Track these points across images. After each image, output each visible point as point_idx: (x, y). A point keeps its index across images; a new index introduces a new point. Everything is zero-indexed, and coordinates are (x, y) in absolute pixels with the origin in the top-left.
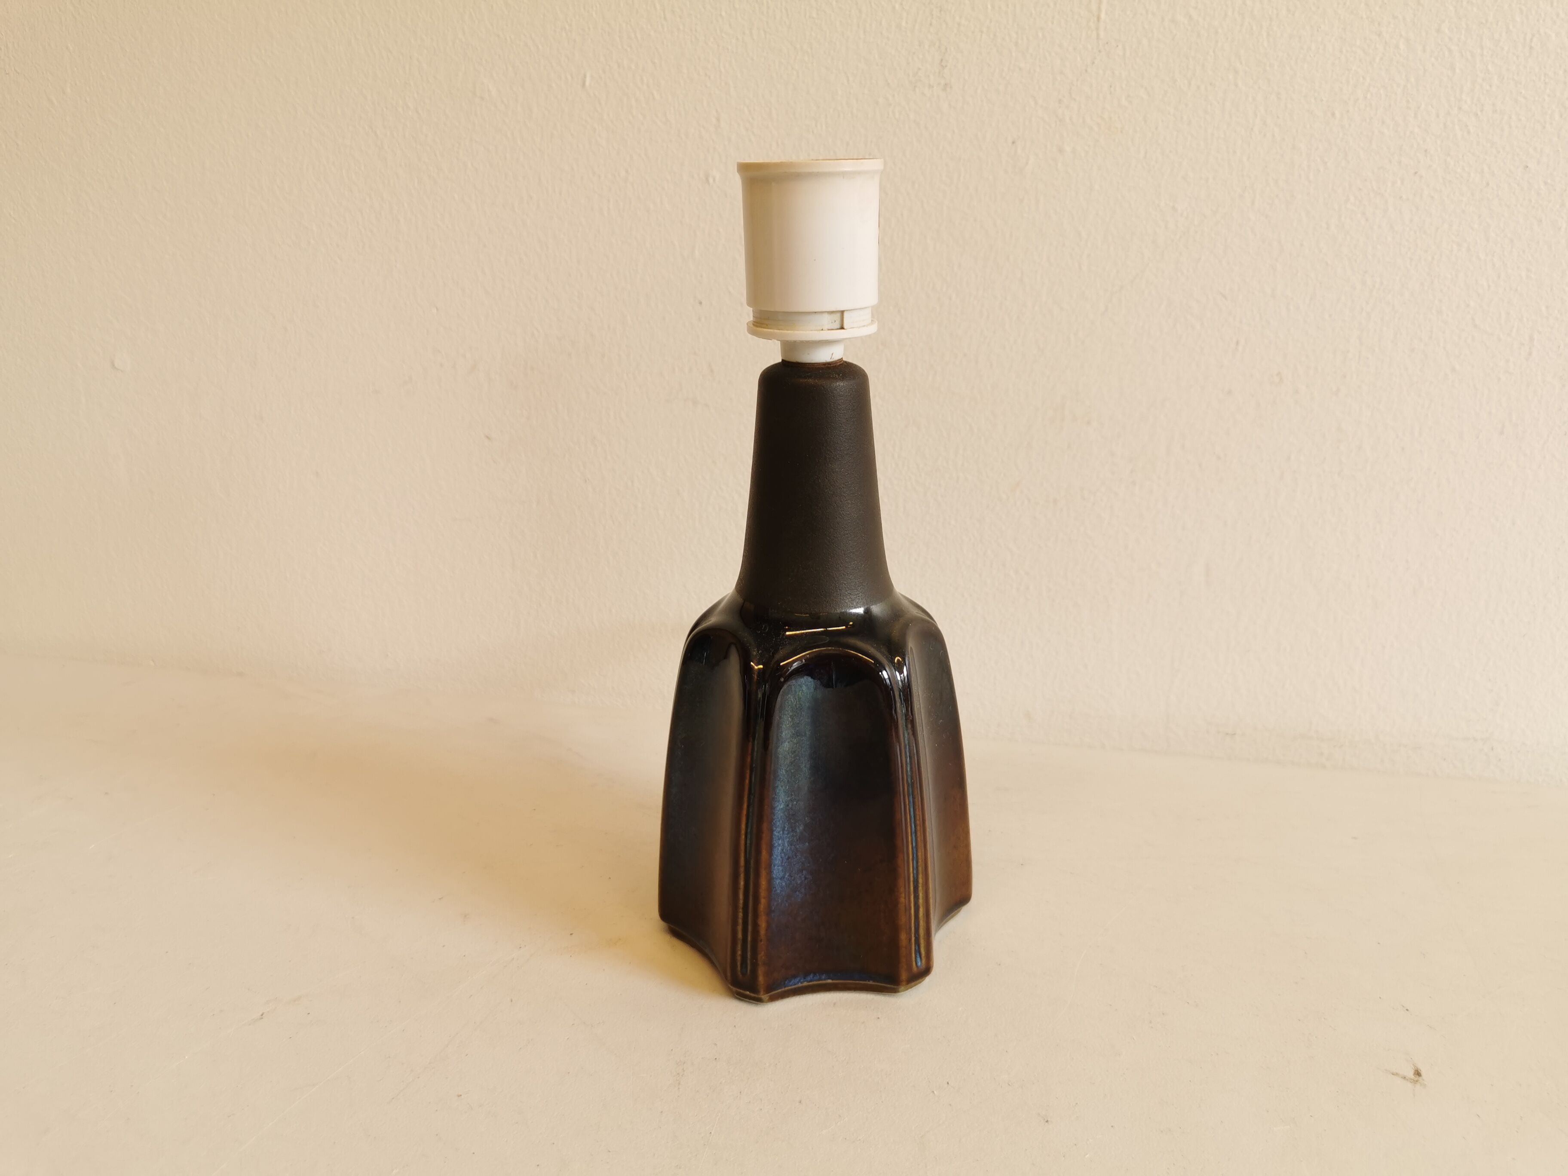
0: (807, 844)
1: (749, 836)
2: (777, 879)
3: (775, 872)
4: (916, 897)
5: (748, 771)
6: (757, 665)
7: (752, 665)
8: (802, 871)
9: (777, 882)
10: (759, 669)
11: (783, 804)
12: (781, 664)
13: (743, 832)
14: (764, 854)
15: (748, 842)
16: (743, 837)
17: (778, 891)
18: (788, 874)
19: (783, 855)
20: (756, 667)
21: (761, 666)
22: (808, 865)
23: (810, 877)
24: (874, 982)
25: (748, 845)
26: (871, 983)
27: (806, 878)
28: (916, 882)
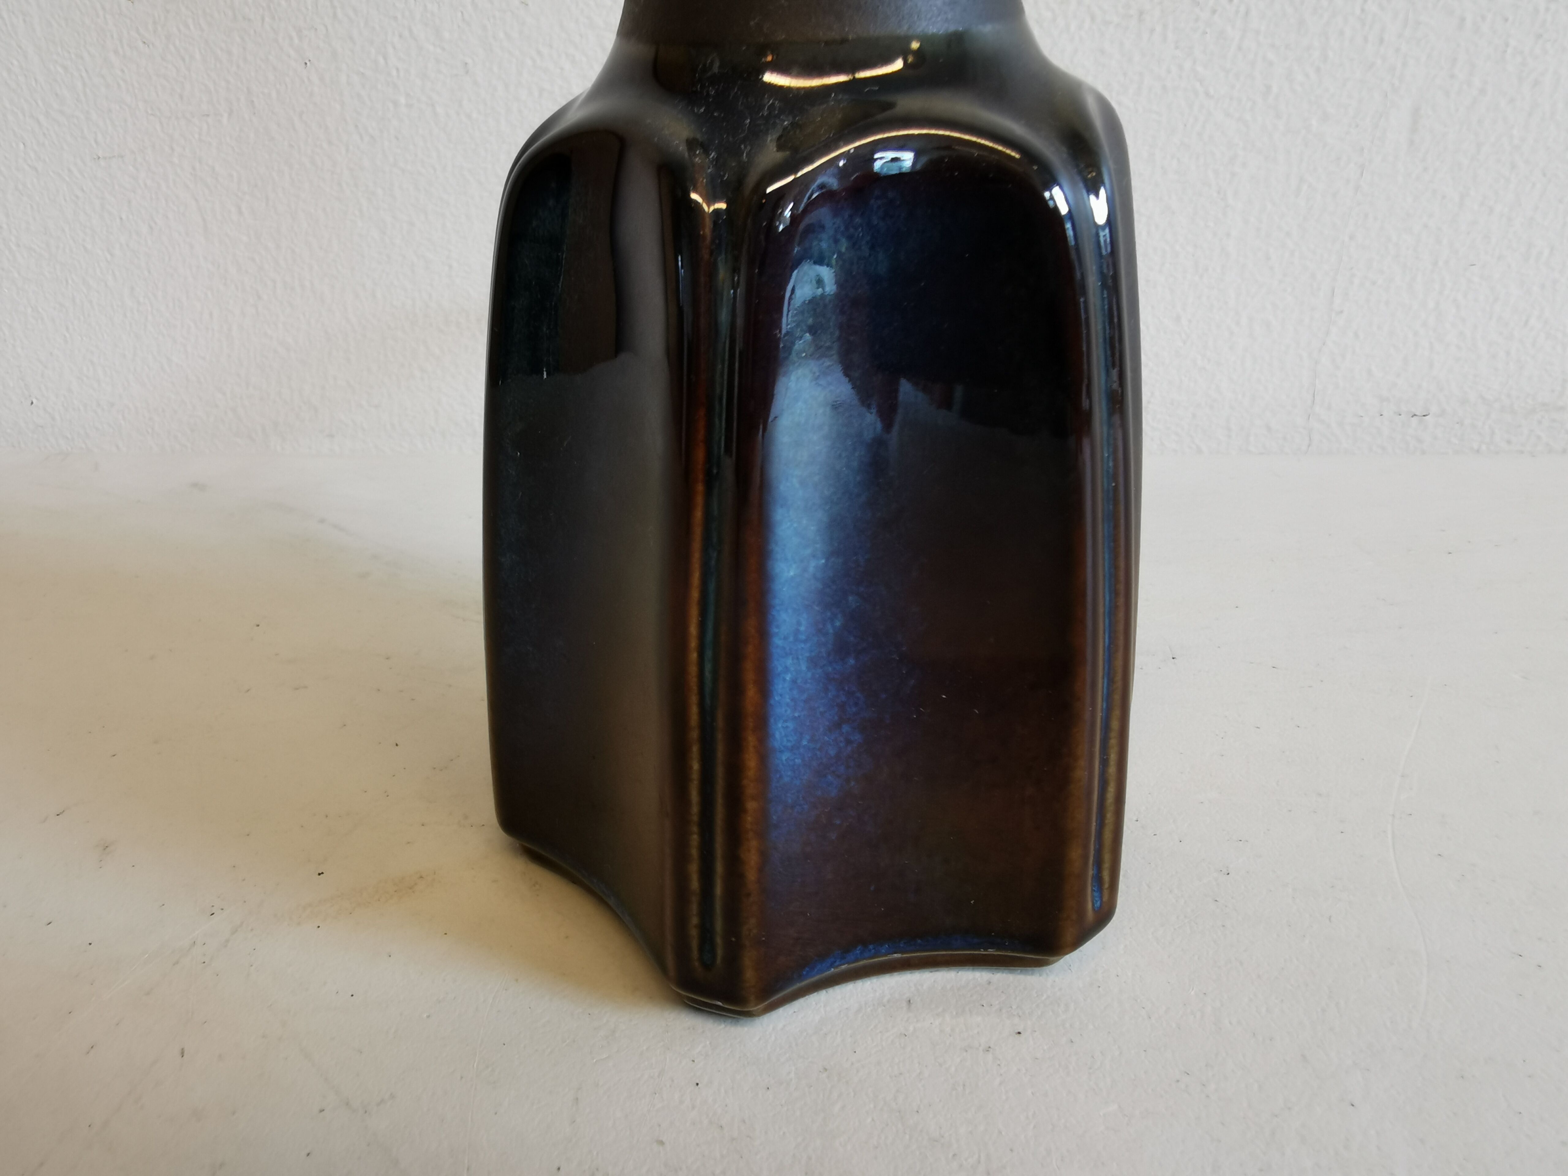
0: (852, 661)
1: (709, 654)
2: (781, 752)
3: (777, 735)
4: (1105, 763)
5: (700, 488)
6: (710, 201)
7: (696, 202)
8: (838, 725)
9: (784, 758)
10: (716, 211)
11: (794, 566)
12: (769, 190)
13: (693, 643)
14: (751, 692)
15: (708, 667)
16: (694, 656)
17: (786, 779)
18: (808, 737)
19: (795, 692)
20: (708, 209)
21: (722, 206)
22: (854, 709)
23: (857, 737)
24: (998, 949)
25: (708, 675)
26: (991, 951)
27: (848, 742)
28: (1106, 728)
